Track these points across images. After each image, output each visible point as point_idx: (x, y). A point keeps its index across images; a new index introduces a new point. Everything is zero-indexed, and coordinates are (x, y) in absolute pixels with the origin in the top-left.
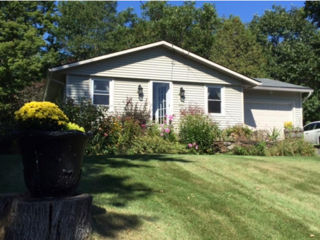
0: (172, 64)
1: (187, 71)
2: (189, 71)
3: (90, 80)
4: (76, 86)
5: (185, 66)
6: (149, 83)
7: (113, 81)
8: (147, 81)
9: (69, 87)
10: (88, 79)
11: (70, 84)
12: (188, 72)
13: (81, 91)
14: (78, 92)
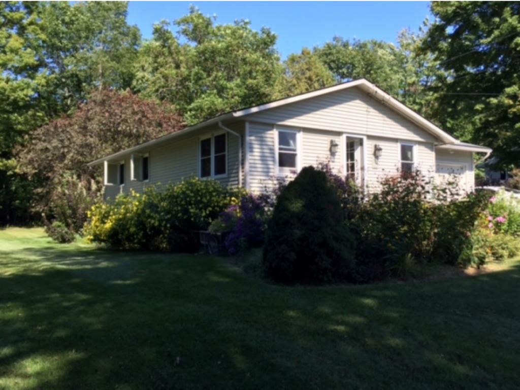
0: (367, 111)
1: (382, 122)
2: (385, 122)
3: (275, 130)
4: (258, 139)
5: (381, 115)
6: (341, 137)
7: (301, 133)
8: (339, 134)
9: (251, 140)
10: (272, 129)
11: (250, 136)
12: (384, 124)
13: (265, 147)
14: (262, 149)
